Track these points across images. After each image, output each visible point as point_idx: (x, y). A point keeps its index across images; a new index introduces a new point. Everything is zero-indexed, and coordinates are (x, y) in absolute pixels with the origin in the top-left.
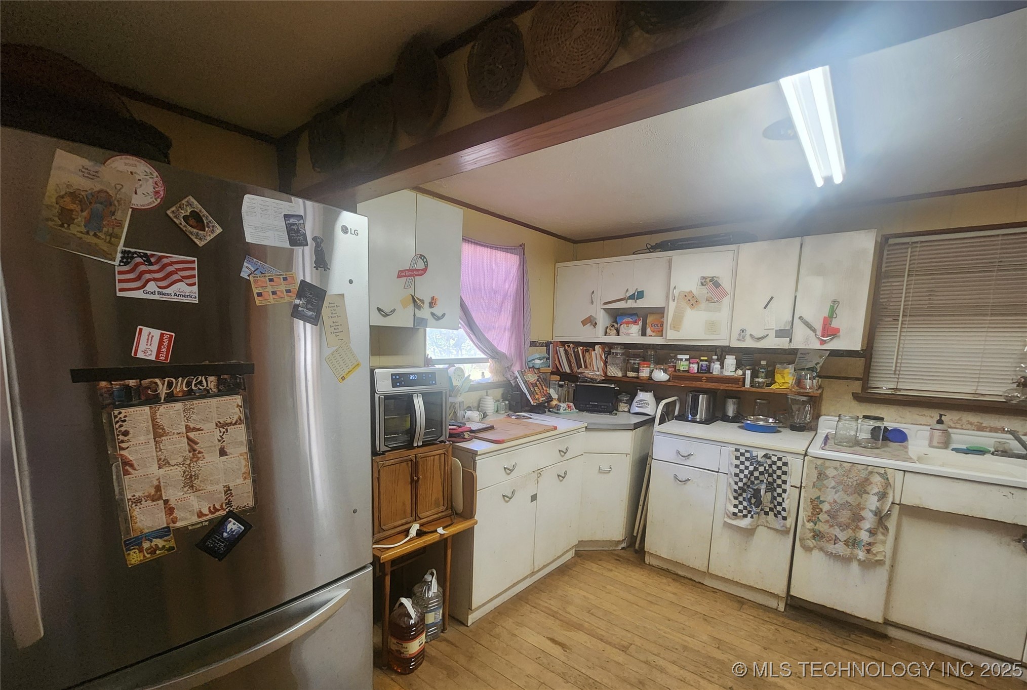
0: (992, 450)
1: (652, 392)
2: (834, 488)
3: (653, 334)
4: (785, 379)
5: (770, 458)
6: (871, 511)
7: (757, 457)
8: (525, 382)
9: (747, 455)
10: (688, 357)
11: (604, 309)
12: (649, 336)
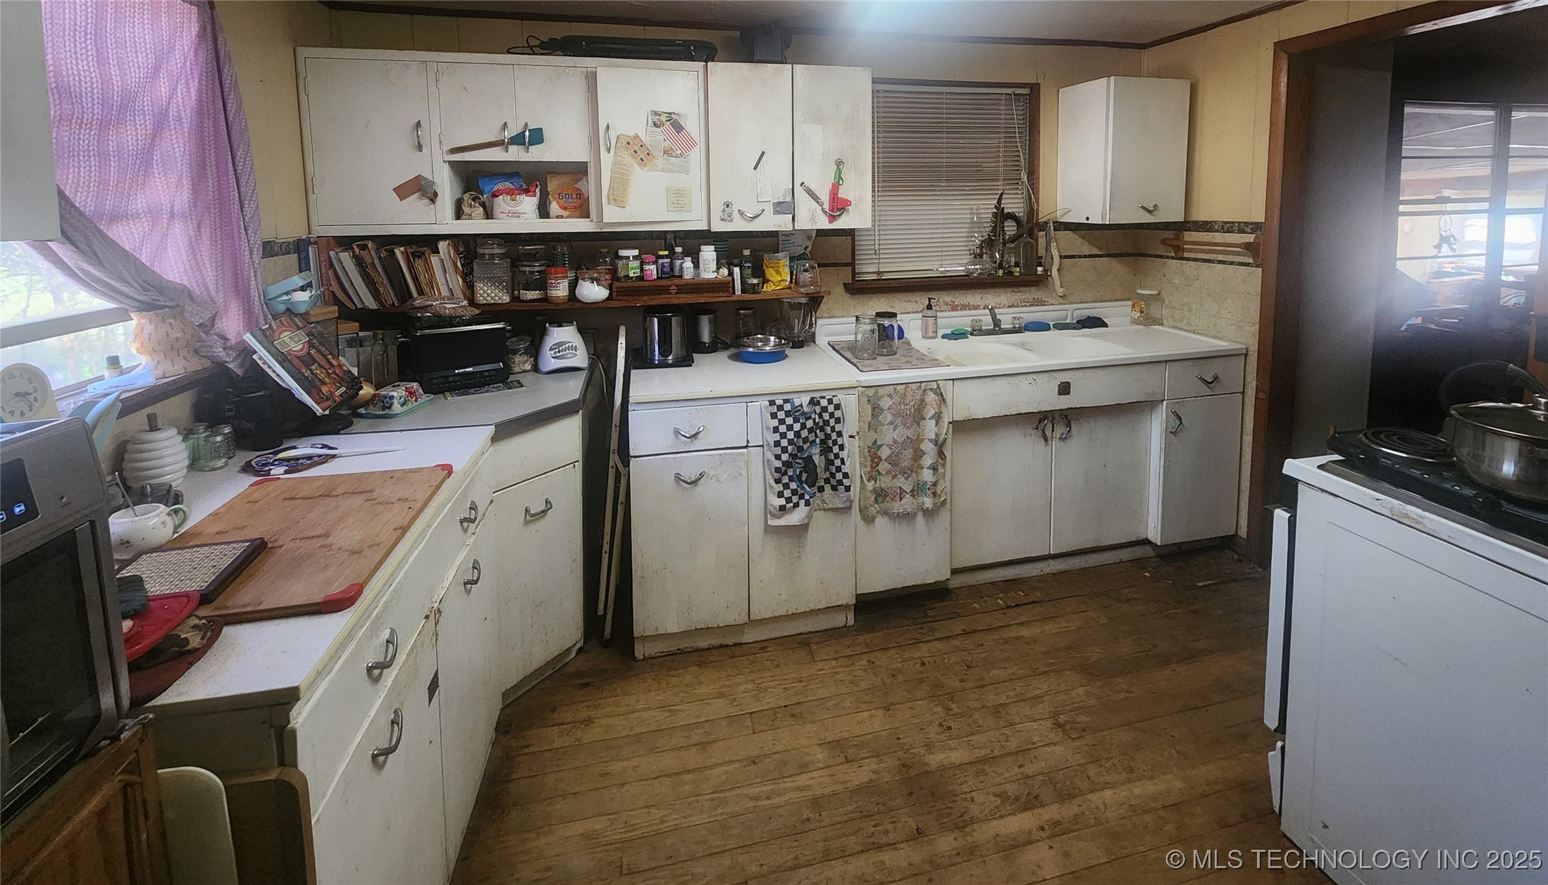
0: (970, 329)
1: (575, 323)
2: (891, 423)
3: (565, 213)
4: (779, 277)
5: (818, 403)
6: (930, 440)
7: (802, 407)
8: (283, 359)
9: (788, 407)
10: (636, 252)
11: (449, 162)
12: (557, 217)
